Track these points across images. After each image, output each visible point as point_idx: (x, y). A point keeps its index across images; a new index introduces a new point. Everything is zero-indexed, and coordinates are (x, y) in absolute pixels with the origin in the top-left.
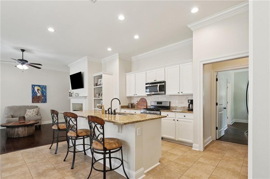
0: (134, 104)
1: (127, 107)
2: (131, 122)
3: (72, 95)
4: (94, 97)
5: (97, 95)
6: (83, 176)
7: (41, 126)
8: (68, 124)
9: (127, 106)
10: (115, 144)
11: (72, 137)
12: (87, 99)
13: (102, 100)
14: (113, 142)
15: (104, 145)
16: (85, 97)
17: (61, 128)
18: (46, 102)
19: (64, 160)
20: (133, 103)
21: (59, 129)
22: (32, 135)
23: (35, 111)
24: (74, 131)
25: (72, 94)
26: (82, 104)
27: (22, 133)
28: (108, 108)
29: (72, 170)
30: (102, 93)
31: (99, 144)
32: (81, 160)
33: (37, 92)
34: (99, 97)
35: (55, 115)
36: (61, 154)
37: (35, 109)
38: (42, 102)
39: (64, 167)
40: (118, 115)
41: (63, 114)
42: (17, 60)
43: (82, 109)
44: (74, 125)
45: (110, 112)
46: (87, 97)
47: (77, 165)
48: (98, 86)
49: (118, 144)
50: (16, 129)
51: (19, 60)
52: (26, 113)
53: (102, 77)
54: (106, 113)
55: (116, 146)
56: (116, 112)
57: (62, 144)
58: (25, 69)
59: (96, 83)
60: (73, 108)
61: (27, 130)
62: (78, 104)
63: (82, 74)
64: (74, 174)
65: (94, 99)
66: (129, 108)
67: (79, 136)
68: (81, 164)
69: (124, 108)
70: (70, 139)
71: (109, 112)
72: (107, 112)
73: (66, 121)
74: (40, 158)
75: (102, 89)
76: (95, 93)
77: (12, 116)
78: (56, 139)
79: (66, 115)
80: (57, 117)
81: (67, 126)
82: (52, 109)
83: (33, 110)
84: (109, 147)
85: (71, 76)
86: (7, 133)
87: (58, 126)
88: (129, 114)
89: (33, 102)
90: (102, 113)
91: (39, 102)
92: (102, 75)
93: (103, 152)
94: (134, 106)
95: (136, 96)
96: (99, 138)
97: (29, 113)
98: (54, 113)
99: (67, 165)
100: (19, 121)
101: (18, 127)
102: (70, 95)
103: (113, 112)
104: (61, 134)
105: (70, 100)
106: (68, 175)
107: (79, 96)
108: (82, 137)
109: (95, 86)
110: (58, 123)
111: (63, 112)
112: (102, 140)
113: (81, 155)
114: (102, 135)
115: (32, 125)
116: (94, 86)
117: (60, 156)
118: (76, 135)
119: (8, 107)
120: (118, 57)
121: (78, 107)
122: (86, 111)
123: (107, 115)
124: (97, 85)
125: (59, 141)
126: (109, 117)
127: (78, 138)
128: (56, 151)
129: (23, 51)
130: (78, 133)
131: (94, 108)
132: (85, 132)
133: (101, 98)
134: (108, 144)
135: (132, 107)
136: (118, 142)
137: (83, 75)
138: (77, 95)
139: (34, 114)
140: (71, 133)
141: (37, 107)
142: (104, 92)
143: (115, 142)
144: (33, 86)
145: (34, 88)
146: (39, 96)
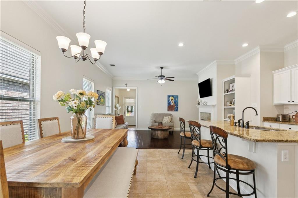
0: (290, 116)
1: (276, 120)
2: (269, 140)
3: (200, 104)
4: (224, 106)
5: (228, 103)
6: (205, 189)
7: (174, 132)
8: (192, 133)
9: (274, 118)
10: (242, 164)
11: (197, 147)
12: (216, 108)
13: (234, 109)
14: (240, 161)
15: (227, 161)
16: (214, 106)
17: (187, 136)
18: (178, 111)
19: (189, 167)
20: (287, 115)
21: (185, 136)
22: (167, 138)
23: (169, 118)
24: (198, 140)
25: (200, 102)
26: (210, 113)
27: (160, 135)
28: (239, 119)
29: (195, 178)
30: (234, 100)
31: (221, 159)
32: (204, 172)
33: (171, 102)
34: (230, 106)
35: (183, 123)
36: (187, 160)
37: (169, 117)
38: (174, 111)
39: (188, 173)
40: (255, 129)
41: (188, 122)
42: (158, 76)
43: (210, 119)
44: (197, 134)
45: (241, 125)
46: (215, 105)
47: (200, 175)
48: (229, 93)
49: (248, 165)
50: (157, 132)
51: (159, 76)
52: (163, 119)
53: (234, 81)
54: (236, 126)
55: (244, 167)
56: (249, 125)
57: (188, 152)
58: (163, 83)
59: (227, 89)
60: (201, 117)
61: (163, 133)
62: (206, 113)
63: (210, 80)
64: (197, 183)
65: (224, 108)
66: (280, 121)
67: (202, 146)
68: (205, 176)
69: (270, 121)
70: (196, 148)
71: (239, 124)
72: (237, 124)
73: (191, 129)
74: (170, 159)
75: (234, 96)
76: (226, 101)
77: (155, 121)
78: (183, 146)
79: (191, 123)
80: (184, 125)
81: (191, 134)
82: (181, 117)
83: (168, 117)
84: (234, 165)
85: (199, 84)
86: (152, 134)
87: (185, 134)
88: (274, 129)
89: (168, 110)
90: (231, 125)
91: (172, 111)
92: (234, 78)
93: (225, 169)
94: (290, 119)
95: (292, 103)
96: (221, 152)
97: (165, 120)
98: (182, 120)
99: (191, 173)
100: (159, 125)
101: (158, 130)
102: (198, 104)
103: (245, 125)
104: (187, 141)
105: (198, 109)
106: (191, 182)
107: (207, 105)
108: (207, 148)
109: (226, 93)
110: (184, 131)
111: (188, 121)
112: (224, 155)
113: (206, 167)
114: (225, 150)
115: (166, 130)
116: (224, 93)
117: (186, 162)
118: (199, 145)
119: (153, 114)
120: (259, 51)
121: (206, 116)
122: (214, 121)
123: (237, 128)
124: (228, 91)
125: (185, 148)
126: (240, 130)
127: (202, 148)
128: (183, 156)
129: (162, 68)
130: (201, 143)
131: (224, 119)
132: (209, 144)
133: (234, 107)
134: (232, 162)
135: (284, 119)
136: (247, 163)
137: (211, 82)
138: (205, 103)
139: (169, 121)
140: (195, 142)
141: (171, 115)
142: (236, 100)
143: (244, 162)
144: (169, 96)
145: (169, 98)
146: (173, 105)
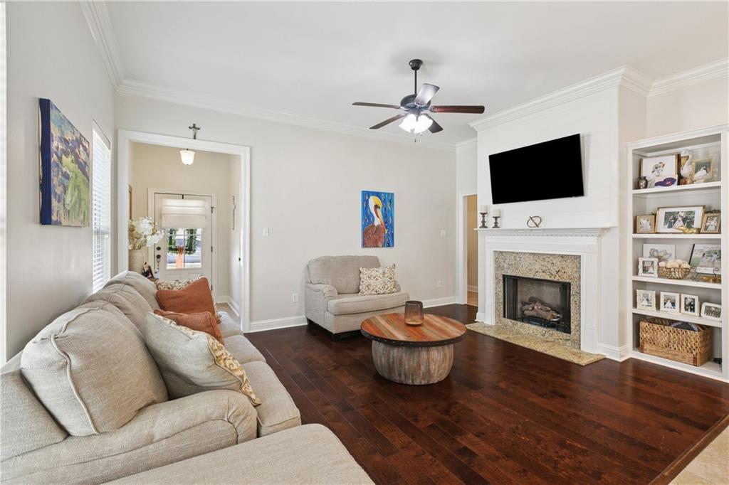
4: (634, 232)
18: (393, 246)
25: (496, 218)
33: (375, 215)
38: (383, 246)
46: (607, 229)
52: (360, 280)
89: (365, 245)
91: (377, 246)
102: (484, 222)
109: (639, 188)
116: (634, 188)
124: (646, 183)
129: (416, 65)
141: (374, 260)
144: (366, 195)
145: (367, 201)
146: (379, 225)
